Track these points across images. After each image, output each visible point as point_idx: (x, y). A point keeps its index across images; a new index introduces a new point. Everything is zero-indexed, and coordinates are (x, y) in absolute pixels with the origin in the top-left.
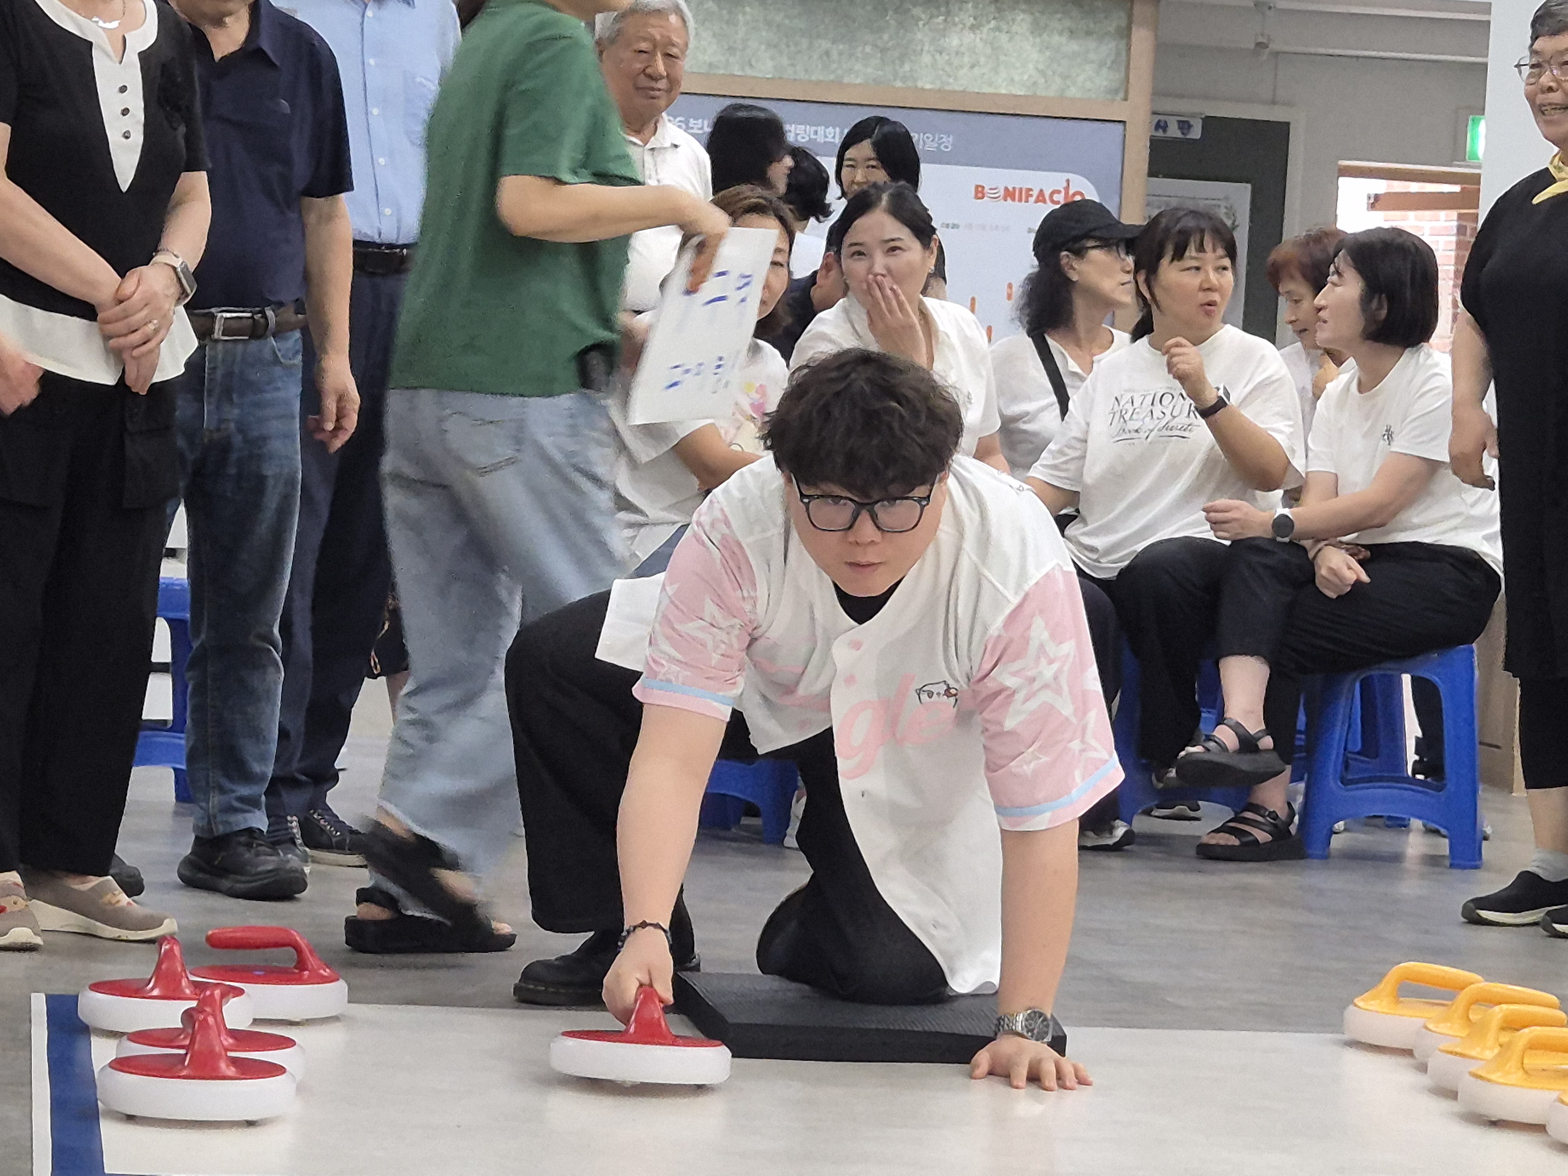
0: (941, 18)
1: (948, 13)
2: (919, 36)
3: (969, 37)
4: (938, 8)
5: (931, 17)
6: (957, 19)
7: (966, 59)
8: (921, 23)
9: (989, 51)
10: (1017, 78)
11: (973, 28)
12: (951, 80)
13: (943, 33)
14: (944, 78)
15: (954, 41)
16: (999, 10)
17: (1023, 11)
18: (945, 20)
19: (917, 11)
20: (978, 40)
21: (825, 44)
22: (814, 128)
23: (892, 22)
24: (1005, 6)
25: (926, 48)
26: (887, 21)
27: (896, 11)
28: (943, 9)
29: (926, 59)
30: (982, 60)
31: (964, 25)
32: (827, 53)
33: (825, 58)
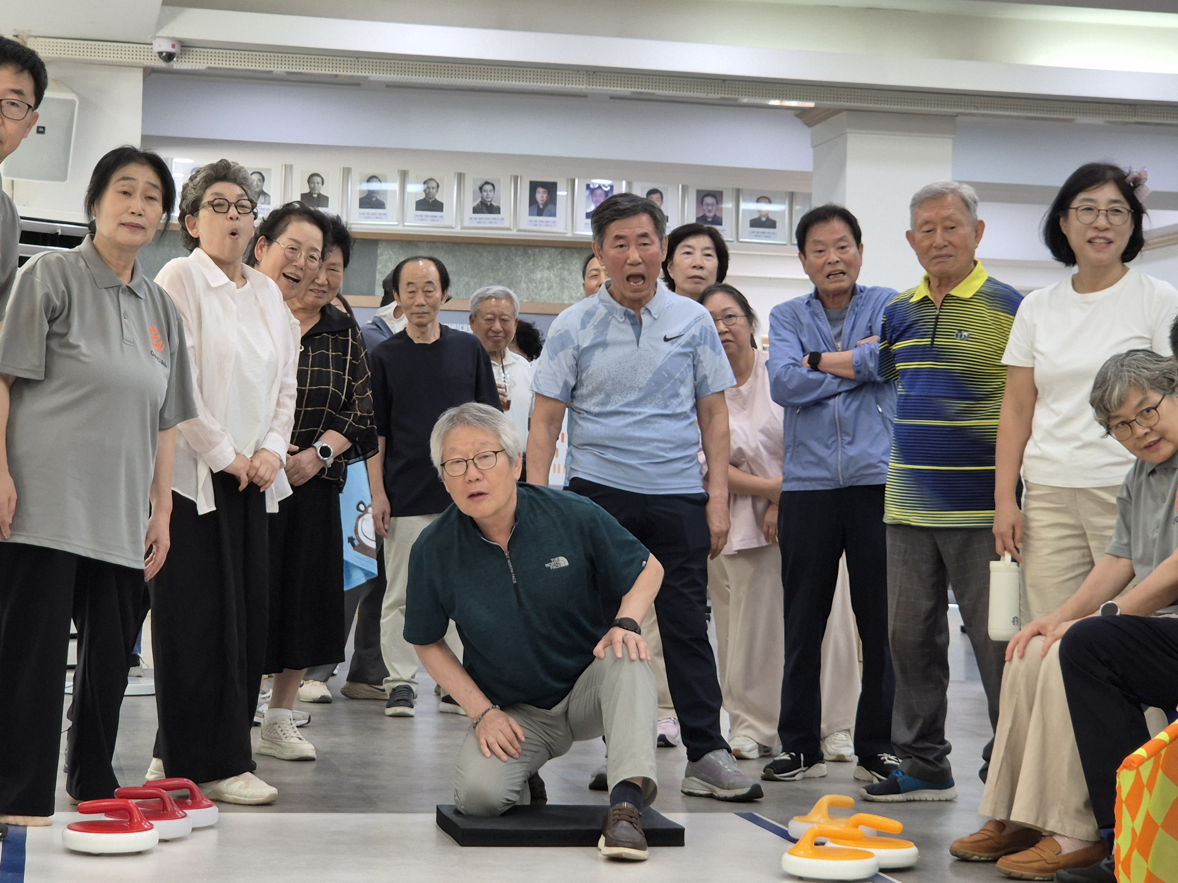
0: (531, 263)
1: (535, 260)
2: (519, 273)
3: (546, 273)
4: (529, 258)
5: (526, 262)
6: (540, 264)
7: (546, 285)
8: (520, 266)
9: (558, 280)
10: (574, 295)
11: (549, 268)
12: (538, 297)
13: (533, 271)
14: (534, 296)
15: (538, 275)
16: (563, 258)
17: (577, 258)
18: (534, 265)
19: (517, 259)
20: (552, 275)
21: (467, 279)
22: (461, 325)
23: (504, 266)
24: (566, 256)
25: (523, 281)
26: (501, 266)
27: (506, 259)
28: (532, 258)
29: (523, 286)
30: (555, 285)
31: (544, 267)
32: (468, 284)
33: (467, 287)
